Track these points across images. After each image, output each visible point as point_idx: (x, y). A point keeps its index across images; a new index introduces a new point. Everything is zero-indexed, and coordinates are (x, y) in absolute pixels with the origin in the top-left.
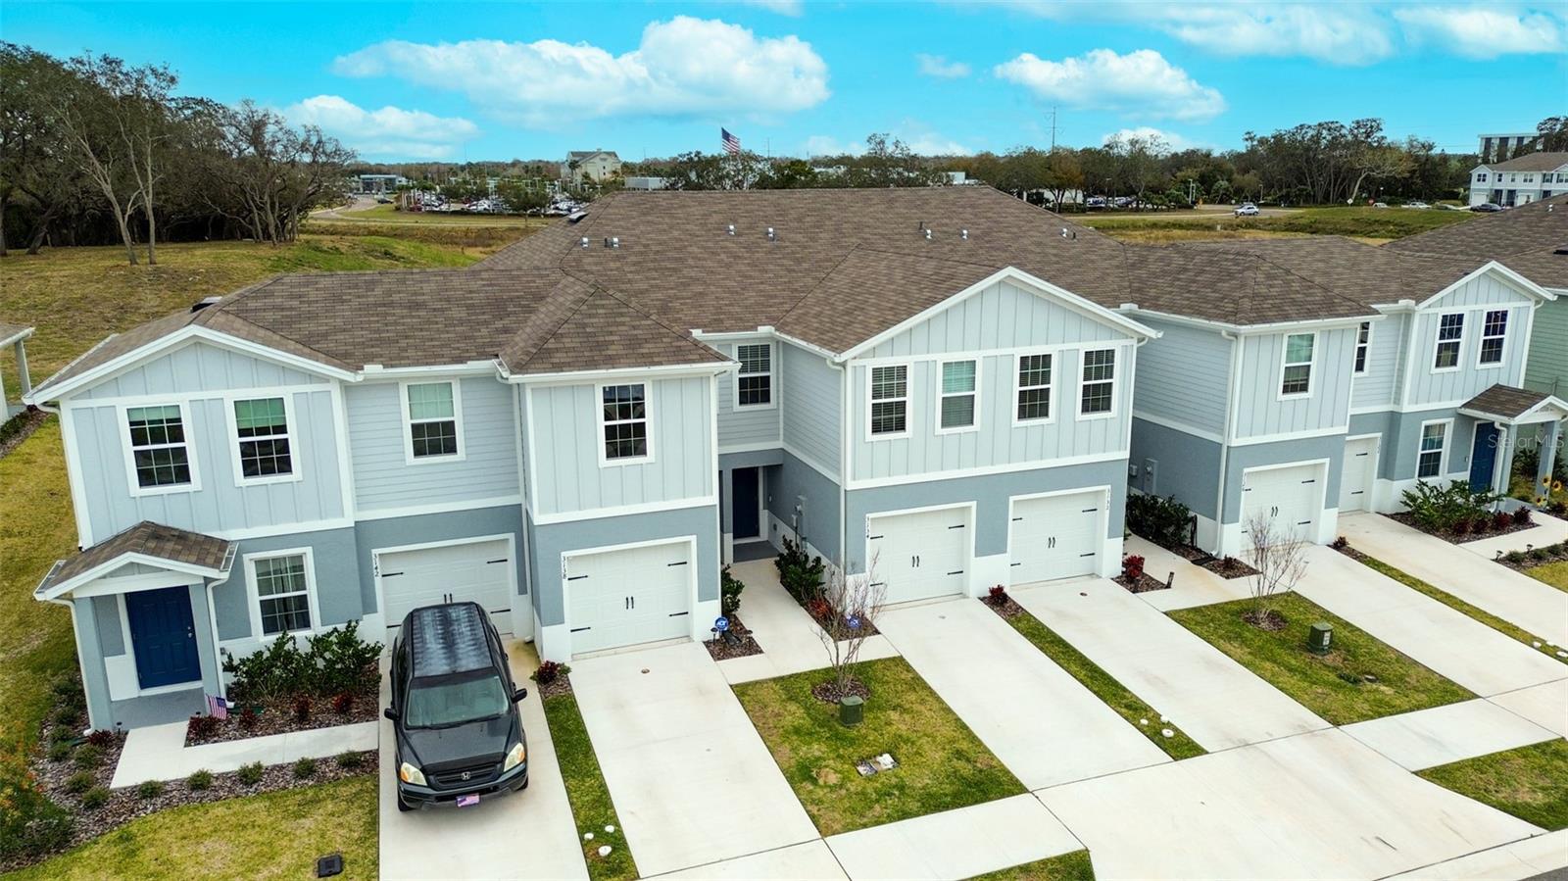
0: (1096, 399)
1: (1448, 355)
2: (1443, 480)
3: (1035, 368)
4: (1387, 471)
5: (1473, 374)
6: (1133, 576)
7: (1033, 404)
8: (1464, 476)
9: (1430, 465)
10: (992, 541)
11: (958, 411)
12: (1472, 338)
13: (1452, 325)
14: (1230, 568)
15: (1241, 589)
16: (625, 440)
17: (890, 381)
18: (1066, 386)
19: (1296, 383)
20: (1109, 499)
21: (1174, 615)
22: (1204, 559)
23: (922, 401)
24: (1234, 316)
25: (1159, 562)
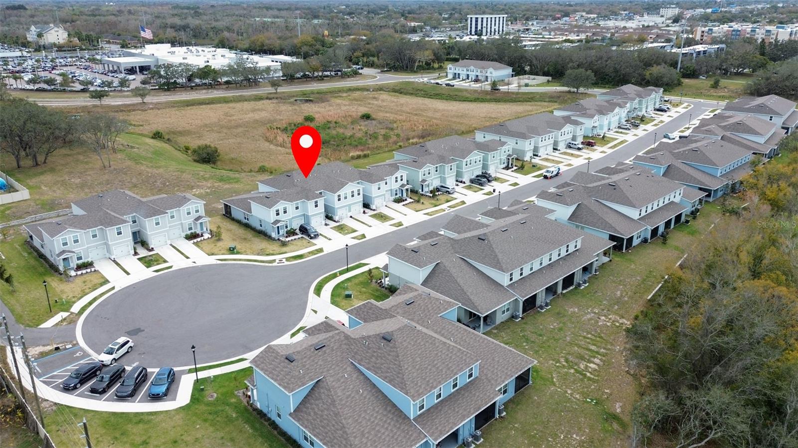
0: (359, 194)
1: (396, 181)
2: (397, 196)
3: (353, 192)
4: (391, 196)
5: (400, 183)
6: (364, 212)
7: (353, 196)
8: (401, 195)
9: (396, 194)
10: (350, 211)
11: (346, 198)
12: (399, 179)
13: (396, 178)
14: (374, 210)
15: (375, 212)
16: (316, 206)
17: (339, 196)
18: (356, 194)
19: (379, 189)
20: (361, 204)
21: (370, 216)
22: (371, 210)
23: (342, 198)
24: (372, 183)
25: (367, 210)
